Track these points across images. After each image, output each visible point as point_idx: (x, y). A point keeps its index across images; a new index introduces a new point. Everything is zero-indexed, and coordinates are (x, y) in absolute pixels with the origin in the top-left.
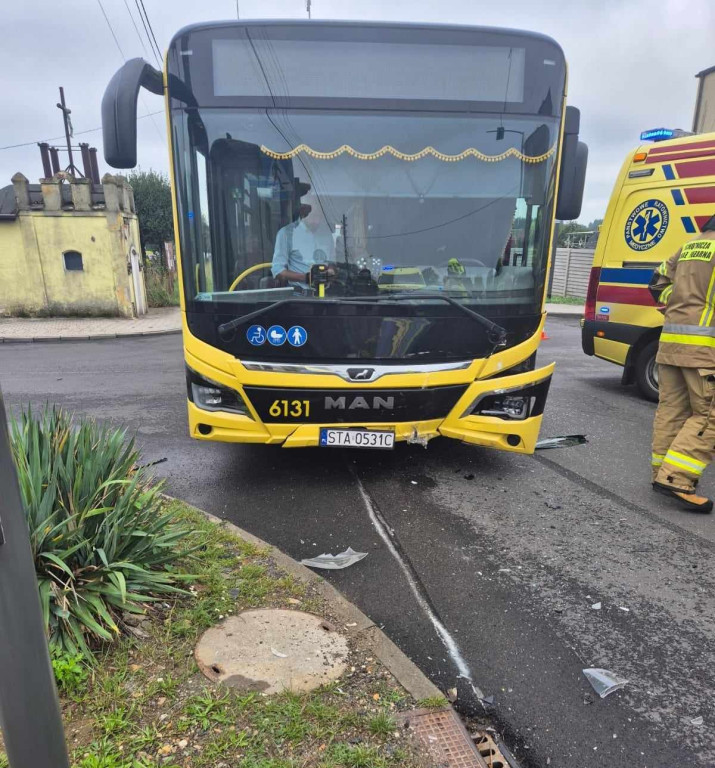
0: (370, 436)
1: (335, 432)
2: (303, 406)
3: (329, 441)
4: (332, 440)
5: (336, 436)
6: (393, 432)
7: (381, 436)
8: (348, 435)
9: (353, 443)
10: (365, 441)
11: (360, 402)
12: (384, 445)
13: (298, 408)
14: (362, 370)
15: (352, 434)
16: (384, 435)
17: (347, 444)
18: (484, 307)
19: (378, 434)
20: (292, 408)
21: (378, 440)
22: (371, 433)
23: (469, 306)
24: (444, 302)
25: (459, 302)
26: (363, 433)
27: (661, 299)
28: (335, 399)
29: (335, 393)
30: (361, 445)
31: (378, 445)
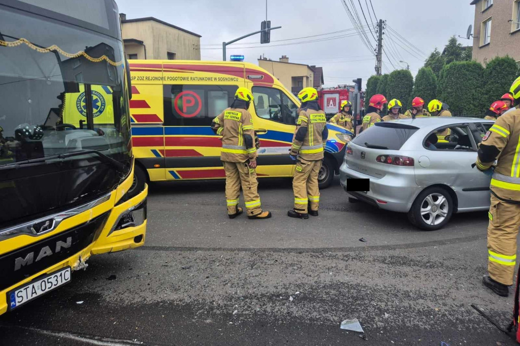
0: (53, 279)
1: (22, 289)
3: (18, 302)
4: (20, 299)
5: (24, 293)
6: (69, 267)
7: (61, 275)
8: (33, 287)
9: (40, 293)
10: (49, 285)
11: (46, 251)
12: (64, 281)
14: (44, 223)
15: (37, 284)
16: (63, 272)
17: (34, 295)
19: (58, 274)
21: (59, 279)
22: (53, 276)
26: (46, 279)
27: (218, 133)
28: (24, 257)
30: (47, 290)
31: (60, 284)
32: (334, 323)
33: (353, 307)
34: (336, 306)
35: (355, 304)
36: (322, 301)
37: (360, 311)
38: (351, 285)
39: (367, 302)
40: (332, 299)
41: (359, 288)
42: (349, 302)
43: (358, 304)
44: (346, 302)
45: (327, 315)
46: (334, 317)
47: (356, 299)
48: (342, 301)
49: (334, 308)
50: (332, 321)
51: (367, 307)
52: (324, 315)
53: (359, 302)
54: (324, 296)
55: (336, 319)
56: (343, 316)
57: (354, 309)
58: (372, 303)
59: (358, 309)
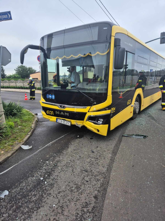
2: (52, 112)
3: (58, 122)
5: (59, 120)
11: (62, 113)
12: (68, 125)
13: (51, 112)
14: (62, 106)
15: (62, 121)
16: (69, 122)
17: (61, 123)
18: (86, 93)
19: (67, 122)
20: (50, 113)
23: (83, 92)
24: (77, 91)
25: (81, 91)
26: (64, 121)
28: (58, 112)
29: (58, 110)
30: (64, 124)
31: (67, 124)
32: (11, 189)
33: (13, 202)
34: (21, 195)
35: (15, 205)
36: (31, 191)
37: (7, 204)
38: (33, 213)
39: (11, 212)
40: (29, 195)
41: (26, 216)
42: (19, 202)
43: (13, 206)
44: (21, 201)
45: (19, 189)
46: (15, 191)
47: (18, 208)
48: (23, 199)
49: (21, 193)
50: (13, 189)
51: (7, 210)
52: (20, 187)
53: (14, 208)
54: (33, 193)
55: (13, 191)
56: (12, 195)
57: (12, 202)
58: (7, 215)
59: (10, 204)
